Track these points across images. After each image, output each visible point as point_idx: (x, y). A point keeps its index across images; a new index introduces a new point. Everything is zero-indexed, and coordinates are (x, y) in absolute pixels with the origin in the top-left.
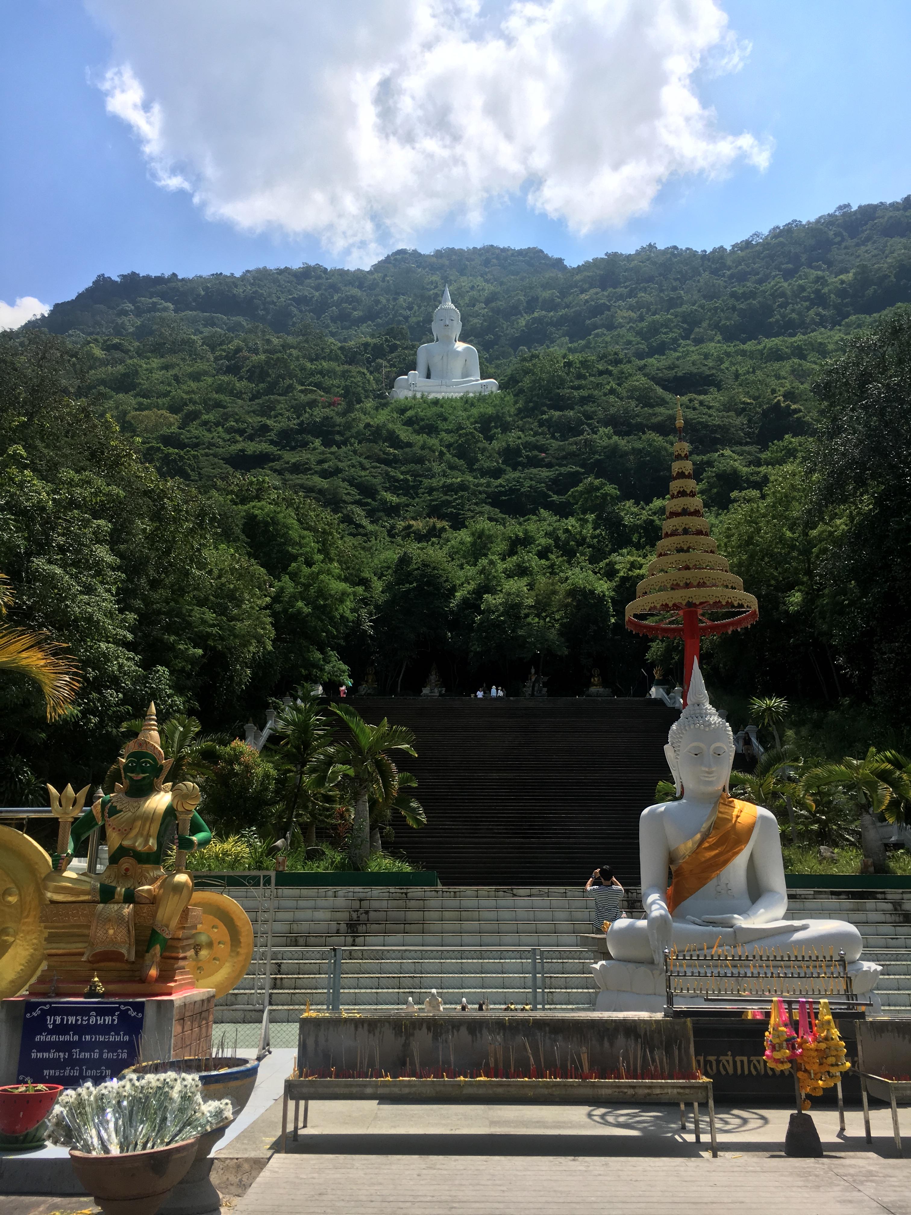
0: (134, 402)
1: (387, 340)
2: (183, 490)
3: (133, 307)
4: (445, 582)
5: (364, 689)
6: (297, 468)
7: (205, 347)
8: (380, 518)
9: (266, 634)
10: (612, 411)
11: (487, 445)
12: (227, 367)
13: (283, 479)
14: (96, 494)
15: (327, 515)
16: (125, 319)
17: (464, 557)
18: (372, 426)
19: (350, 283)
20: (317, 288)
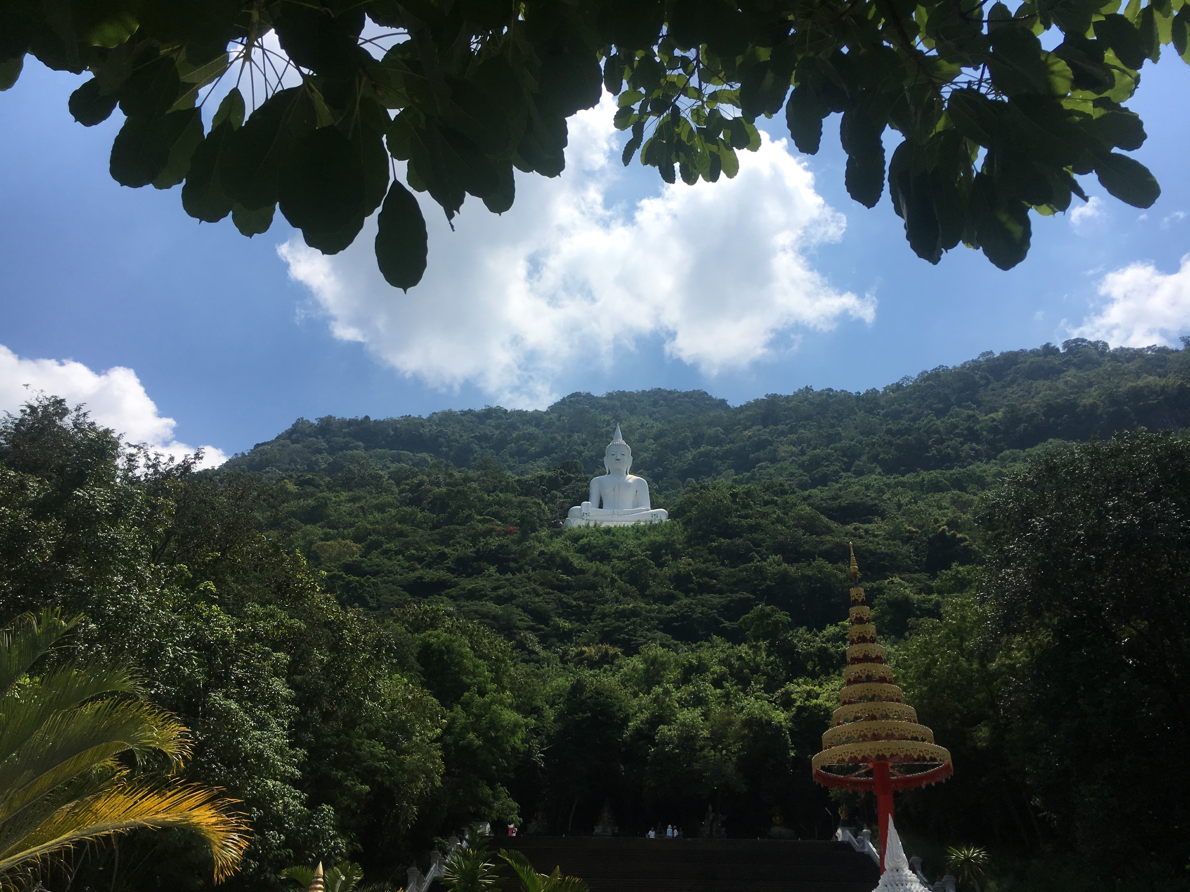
0: (321, 532)
1: (561, 473)
2: (362, 621)
3: (327, 446)
4: (618, 711)
5: (533, 827)
6: (473, 595)
7: (391, 481)
8: (552, 644)
9: (435, 768)
10: (781, 538)
11: (658, 572)
12: (410, 499)
13: (457, 605)
14: (278, 627)
15: (501, 643)
16: (319, 457)
17: (638, 685)
18: (546, 554)
19: (528, 423)
20: (497, 427)
